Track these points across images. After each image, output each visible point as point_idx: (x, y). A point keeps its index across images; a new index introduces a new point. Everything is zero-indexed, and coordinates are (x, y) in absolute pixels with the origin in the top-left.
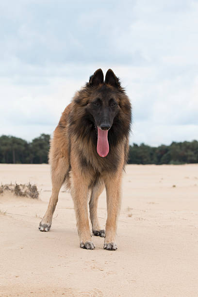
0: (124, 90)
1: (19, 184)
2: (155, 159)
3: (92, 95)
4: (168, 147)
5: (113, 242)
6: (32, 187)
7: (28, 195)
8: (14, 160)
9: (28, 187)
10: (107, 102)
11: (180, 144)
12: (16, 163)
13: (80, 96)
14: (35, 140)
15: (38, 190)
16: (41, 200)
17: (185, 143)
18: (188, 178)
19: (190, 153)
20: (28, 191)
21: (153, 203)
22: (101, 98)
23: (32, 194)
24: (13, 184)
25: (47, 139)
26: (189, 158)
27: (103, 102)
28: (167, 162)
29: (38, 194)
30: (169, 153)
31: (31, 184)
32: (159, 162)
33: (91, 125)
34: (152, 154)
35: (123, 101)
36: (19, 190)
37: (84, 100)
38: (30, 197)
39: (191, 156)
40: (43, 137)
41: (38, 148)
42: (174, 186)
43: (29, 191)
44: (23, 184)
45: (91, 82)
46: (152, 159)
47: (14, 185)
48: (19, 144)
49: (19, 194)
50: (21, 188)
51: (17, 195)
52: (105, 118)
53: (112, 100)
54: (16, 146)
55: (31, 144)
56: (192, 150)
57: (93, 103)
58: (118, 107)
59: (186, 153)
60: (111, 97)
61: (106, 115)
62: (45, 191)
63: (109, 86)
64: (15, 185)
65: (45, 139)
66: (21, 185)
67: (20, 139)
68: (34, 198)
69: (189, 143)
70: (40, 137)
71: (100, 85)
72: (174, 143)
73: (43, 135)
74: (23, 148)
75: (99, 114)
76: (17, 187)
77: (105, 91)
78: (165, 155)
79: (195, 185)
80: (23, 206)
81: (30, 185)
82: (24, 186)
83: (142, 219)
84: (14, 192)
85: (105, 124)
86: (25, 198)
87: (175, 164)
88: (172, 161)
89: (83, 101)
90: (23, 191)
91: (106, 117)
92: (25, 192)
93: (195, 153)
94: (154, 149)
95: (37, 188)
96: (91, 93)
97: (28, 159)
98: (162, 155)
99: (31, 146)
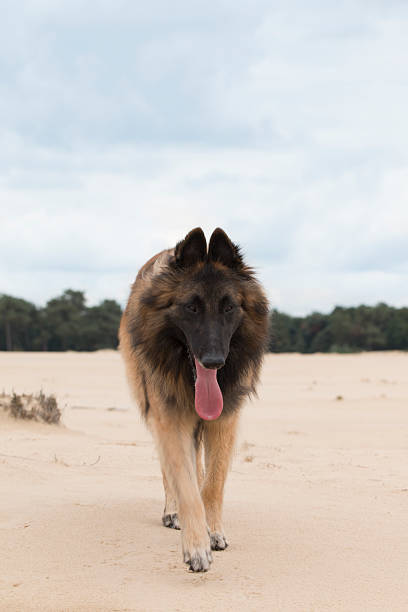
0: (252, 273)
1: (19, 393)
2: (301, 342)
3: (180, 287)
4: (326, 317)
5: (218, 532)
6: (45, 400)
7: (38, 417)
8: (9, 345)
9: (37, 399)
10: (217, 304)
11: (351, 311)
12: (12, 349)
13: (155, 288)
14: (53, 303)
15: (59, 407)
16: (65, 427)
17: (362, 309)
18: (367, 381)
19: (372, 329)
20: (39, 408)
21: (296, 433)
22: (201, 294)
23: (47, 414)
24: (7, 393)
25: (77, 300)
26: (370, 341)
27: (208, 305)
28: (325, 348)
29: (59, 414)
30: (328, 328)
31: (44, 392)
32: (308, 348)
33: (179, 350)
34: (292, 332)
35: (251, 298)
36: (21, 406)
37: (164, 298)
38: (42, 421)
39: (374, 336)
40: (68, 297)
41: (59, 319)
42: (340, 398)
43: (41, 409)
44: (28, 393)
45: (178, 256)
46: (293, 343)
47: (9, 396)
48: (19, 310)
49: (19, 414)
50: (24, 401)
51: (16, 416)
52: (212, 343)
53: (226, 300)
54: (12, 315)
55: (45, 310)
56: (377, 323)
57: (183, 306)
58: (239, 312)
59: (362, 331)
60: (224, 293)
61: (213, 335)
62: (75, 408)
63: (220, 267)
64: (12, 396)
65: (73, 301)
66: (24, 396)
67: (22, 302)
68: (50, 423)
69: (369, 308)
70: (63, 297)
71: (200, 265)
72: (338, 310)
73: (69, 292)
74: (27, 319)
75: (198, 331)
76: (16, 400)
77: (210, 279)
78: (320, 334)
79: (383, 396)
80: (28, 439)
81: (43, 397)
82: (30, 398)
83: (274, 466)
84: (9, 411)
85: (213, 357)
86: (32, 422)
87: (341, 351)
88: (334, 347)
89: (162, 300)
90: (28, 408)
91: (216, 340)
92: (33, 410)
93: (383, 330)
94: (298, 321)
95: (58, 401)
96: (178, 283)
97: (37, 341)
98: (313, 334)
99: (44, 315)
